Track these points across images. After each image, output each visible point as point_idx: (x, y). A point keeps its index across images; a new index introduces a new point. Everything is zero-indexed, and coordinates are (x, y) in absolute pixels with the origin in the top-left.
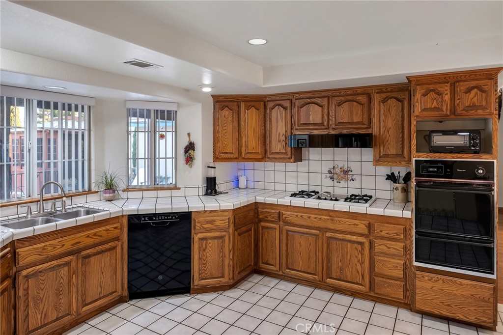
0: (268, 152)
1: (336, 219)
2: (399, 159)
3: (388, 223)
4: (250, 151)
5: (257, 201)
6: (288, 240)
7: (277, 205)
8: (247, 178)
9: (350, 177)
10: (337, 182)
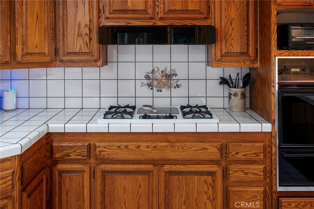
0: (61, 53)
1: (178, 144)
2: (243, 58)
3: (244, 141)
4: (30, 51)
5: (50, 131)
6: (105, 186)
7: (86, 134)
8: (17, 94)
9: (174, 83)
10: (158, 91)
